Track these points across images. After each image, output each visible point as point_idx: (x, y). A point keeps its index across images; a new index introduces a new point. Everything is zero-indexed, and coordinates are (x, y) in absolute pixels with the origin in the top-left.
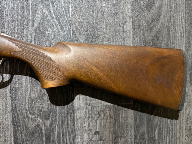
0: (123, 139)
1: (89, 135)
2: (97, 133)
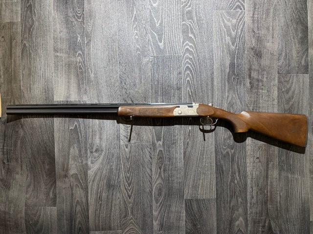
0: (272, 163)
1: (253, 159)
2: (257, 158)
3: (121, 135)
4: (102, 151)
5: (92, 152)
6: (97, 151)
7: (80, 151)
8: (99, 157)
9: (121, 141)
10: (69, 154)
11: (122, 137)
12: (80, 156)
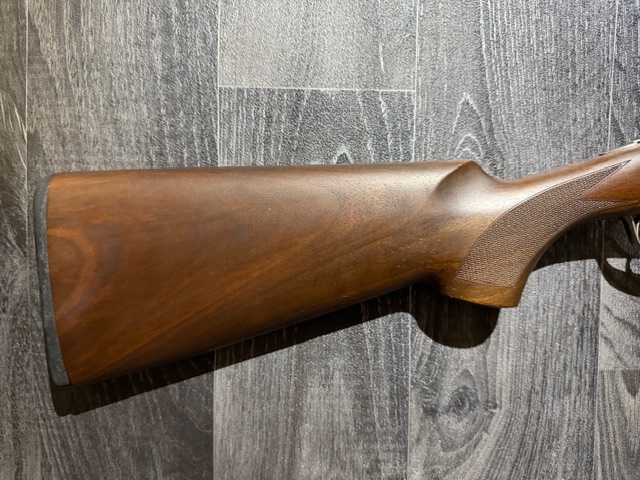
3: (604, 317)
4: (492, 404)
5: (431, 412)
6: (460, 403)
7: (363, 399)
8: (472, 440)
9: (604, 352)
10: (297, 418)
11: (608, 326)
12: (365, 430)
